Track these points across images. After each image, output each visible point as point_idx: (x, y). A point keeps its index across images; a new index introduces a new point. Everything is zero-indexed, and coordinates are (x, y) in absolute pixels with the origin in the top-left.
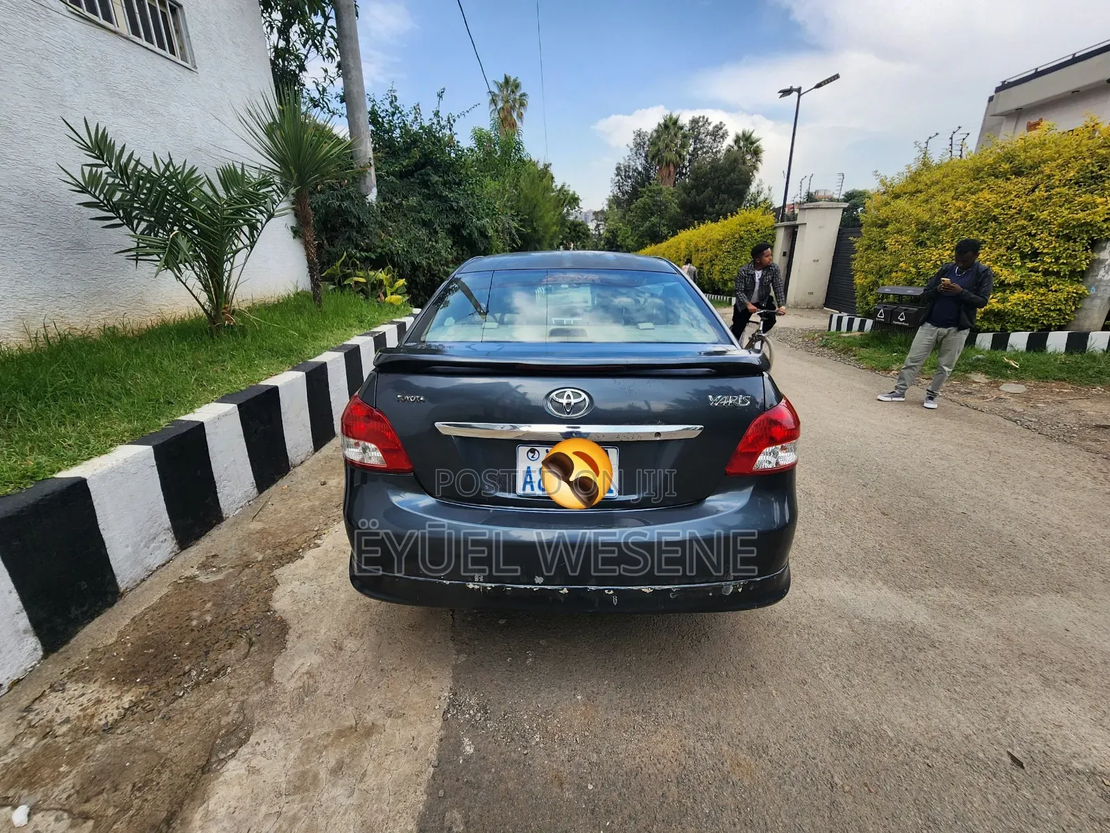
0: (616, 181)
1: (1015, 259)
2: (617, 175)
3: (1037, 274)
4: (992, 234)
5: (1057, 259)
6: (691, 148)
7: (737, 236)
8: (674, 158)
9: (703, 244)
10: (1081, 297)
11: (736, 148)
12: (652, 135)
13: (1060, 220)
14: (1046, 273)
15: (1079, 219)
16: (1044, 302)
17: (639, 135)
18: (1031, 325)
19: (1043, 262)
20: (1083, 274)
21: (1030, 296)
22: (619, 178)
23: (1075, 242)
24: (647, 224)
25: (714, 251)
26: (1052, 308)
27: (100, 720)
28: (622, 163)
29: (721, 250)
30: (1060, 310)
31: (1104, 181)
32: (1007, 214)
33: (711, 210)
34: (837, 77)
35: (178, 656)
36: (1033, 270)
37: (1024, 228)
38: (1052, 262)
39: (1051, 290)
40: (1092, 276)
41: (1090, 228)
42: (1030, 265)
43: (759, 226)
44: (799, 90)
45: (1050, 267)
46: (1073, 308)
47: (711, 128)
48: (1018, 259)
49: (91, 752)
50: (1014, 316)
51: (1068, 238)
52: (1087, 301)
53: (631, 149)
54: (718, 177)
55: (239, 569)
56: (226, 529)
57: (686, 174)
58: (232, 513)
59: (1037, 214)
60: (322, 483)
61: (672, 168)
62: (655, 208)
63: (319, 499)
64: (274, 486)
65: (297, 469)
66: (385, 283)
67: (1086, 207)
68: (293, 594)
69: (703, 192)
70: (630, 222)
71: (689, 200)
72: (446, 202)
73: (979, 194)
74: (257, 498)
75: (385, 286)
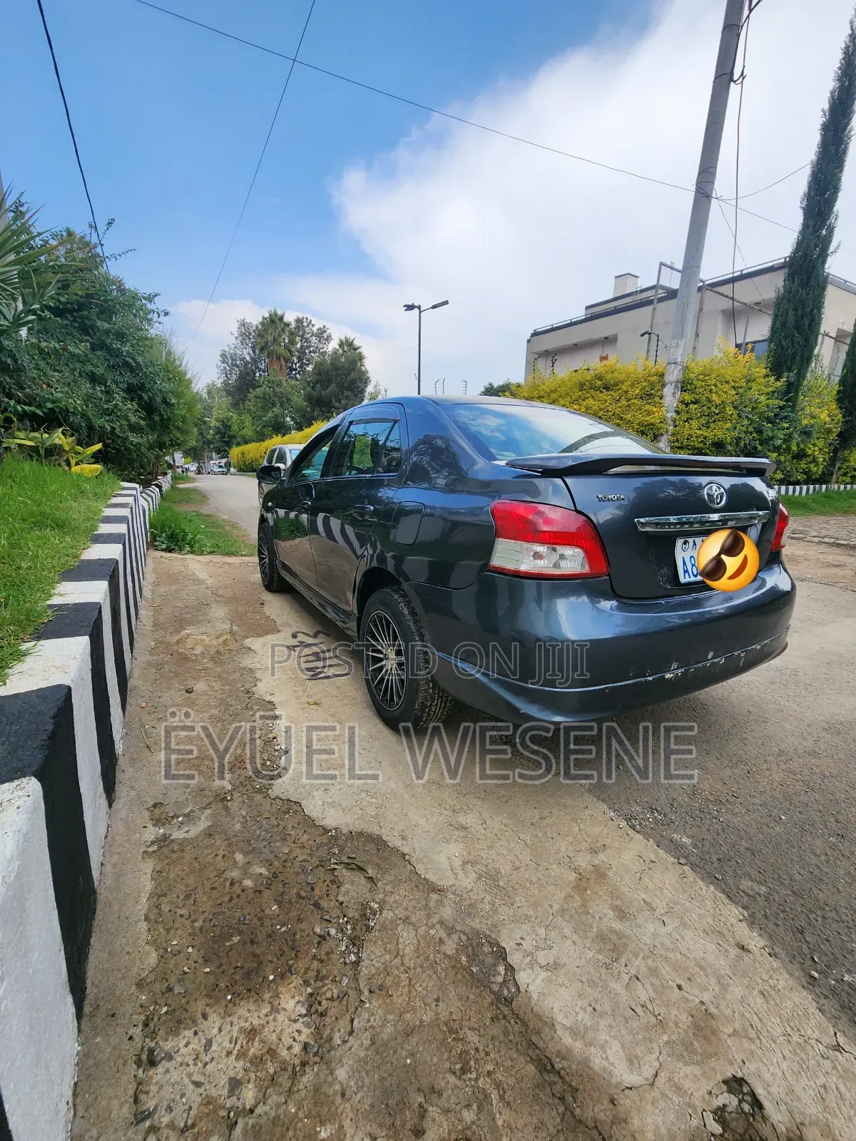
0: (222, 368)
2: (223, 363)
6: (298, 346)
8: (284, 352)
11: (341, 351)
12: (257, 327)
13: (638, 421)
15: (647, 421)
17: (243, 325)
22: (226, 365)
23: (647, 435)
24: (270, 414)
27: (290, 1048)
28: (227, 349)
31: (654, 397)
33: (337, 404)
34: (446, 303)
35: (282, 926)
41: (653, 426)
44: (419, 307)
47: (315, 329)
49: (337, 1087)
51: (643, 433)
53: (236, 337)
54: (340, 375)
55: (218, 807)
56: (131, 770)
57: (295, 370)
58: (119, 747)
59: (624, 416)
60: (187, 691)
61: (283, 362)
62: (276, 399)
63: (210, 707)
64: (128, 707)
65: (132, 683)
66: (67, 448)
67: (649, 413)
68: (332, 805)
69: (328, 387)
70: (249, 411)
71: (315, 394)
72: (117, 356)
73: (587, 401)
74: (126, 725)
75: (67, 452)
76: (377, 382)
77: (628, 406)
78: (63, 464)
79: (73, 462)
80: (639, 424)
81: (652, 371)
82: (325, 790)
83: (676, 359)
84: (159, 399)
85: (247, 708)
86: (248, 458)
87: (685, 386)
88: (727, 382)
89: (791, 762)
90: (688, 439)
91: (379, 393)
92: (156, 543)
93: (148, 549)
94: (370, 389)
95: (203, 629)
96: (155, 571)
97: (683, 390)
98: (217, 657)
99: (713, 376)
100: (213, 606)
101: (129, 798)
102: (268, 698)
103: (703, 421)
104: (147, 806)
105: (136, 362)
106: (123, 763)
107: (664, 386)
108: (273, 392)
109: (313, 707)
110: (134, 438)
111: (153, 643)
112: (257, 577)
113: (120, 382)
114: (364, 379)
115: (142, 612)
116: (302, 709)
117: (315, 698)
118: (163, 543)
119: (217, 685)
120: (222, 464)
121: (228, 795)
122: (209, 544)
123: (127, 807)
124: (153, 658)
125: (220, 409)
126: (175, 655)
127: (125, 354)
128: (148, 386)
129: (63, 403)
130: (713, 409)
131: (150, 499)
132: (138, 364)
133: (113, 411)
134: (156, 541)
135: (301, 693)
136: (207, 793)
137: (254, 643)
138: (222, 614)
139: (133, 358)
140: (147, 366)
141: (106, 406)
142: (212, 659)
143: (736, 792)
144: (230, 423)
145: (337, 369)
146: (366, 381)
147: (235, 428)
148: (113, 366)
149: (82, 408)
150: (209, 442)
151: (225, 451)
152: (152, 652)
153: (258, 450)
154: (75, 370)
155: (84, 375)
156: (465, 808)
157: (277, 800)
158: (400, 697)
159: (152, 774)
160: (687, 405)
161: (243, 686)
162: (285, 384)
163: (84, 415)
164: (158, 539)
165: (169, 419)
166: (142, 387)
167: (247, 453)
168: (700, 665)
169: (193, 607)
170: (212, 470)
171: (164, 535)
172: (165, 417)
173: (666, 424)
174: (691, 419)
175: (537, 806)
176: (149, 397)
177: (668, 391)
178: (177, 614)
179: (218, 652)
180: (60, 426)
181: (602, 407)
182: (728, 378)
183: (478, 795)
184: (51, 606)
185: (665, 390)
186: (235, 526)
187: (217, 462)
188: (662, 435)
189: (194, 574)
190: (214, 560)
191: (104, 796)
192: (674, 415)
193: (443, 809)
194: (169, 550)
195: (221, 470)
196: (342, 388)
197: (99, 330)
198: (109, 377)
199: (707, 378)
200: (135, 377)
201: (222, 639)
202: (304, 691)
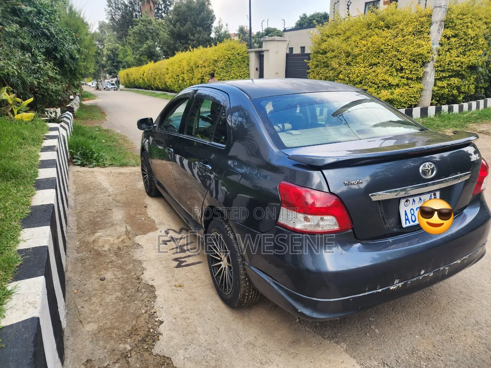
0: (109, 10)
1: (394, 72)
2: (109, 7)
3: (404, 79)
4: (382, 59)
5: (411, 71)
7: (226, 57)
9: (201, 62)
10: (422, 90)
13: (410, 52)
14: (408, 79)
15: (418, 52)
16: (408, 93)
18: (404, 105)
19: (405, 73)
20: (421, 79)
21: (403, 91)
22: (111, 8)
23: (417, 63)
24: (145, 46)
25: (211, 67)
26: (412, 96)
29: (217, 67)
30: (415, 97)
31: (423, 34)
32: (387, 49)
33: (192, 37)
36: (402, 77)
37: (396, 56)
38: (409, 73)
39: (411, 87)
40: (425, 80)
41: (422, 56)
42: (401, 75)
43: (239, 51)
45: (409, 76)
46: (420, 95)
48: (395, 72)
50: (397, 101)
51: (414, 61)
52: (424, 92)
54: (193, 15)
55: (123, 361)
56: (72, 338)
57: (162, 10)
58: (64, 324)
59: (400, 49)
60: (101, 280)
61: (152, 5)
62: (148, 34)
63: (116, 291)
64: (67, 293)
65: (68, 275)
66: (11, 102)
67: (419, 46)
68: (189, 359)
69: (185, 24)
70: (130, 43)
71: (176, 30)
72: (37, 29)
73: (372, 37)
74: (67, 306)
75: (11, 105)
76: (220, 18)
77: (404, 41)
78: (10, 113)
79: (15, 112)
80: (411, 55)
81: (423, 13)
82: (186, 349)
83: (441, 3)
84: (67, 56)
85: (138, 291)
86: (131, 78)
87: (447, 24)
88: (480, 19)
89: (481, 330)
90: (448, 64)
91: (222, 27)
92: (74, 160)
93: (69, 165)
94: (215, 24)
95: (108, 232)
96: (75, 183)
97: (446, 27)
98: (118, 252)
99: (469, 15)
100: (114, 210)
101: (72, 358)
102: (151, 283)
103: (461, 50)
104: (83, 362)
105: (50, 32)
106: (67, 333)
107: (431, 24)
108: (146, 28)
109: (178, 288)
110: (52, 86)
111: (78, 243)
112: (141, 185)
113: (41, 48)
114: (210, 17)
115: (69, 218)
116: (172, 290)
117: (180, 282)
118: (78, 159)
119: (119, 274)
120: (114, 82)
121: (129, 353)
122: (108, 158)
123: (72, 363)
124: (79, 255)
125: (110, 41)
126: (93, 252)
127: (42, 27)
128: (59, 48)
129: (6, 71)
130: (469, 41)
131: (66, 126)
132: (51, 33)
133: (38, 70)
134: (74, 158)
135: (171, 278)
136: (116, 352)
137: (140, 239)
138: (120, 217)
139: (48, 30)
140: (57, 34)
141: (33, 68)
142: (116, 254)
143: (440, 352)
144: (117, 52)
145: (191, 10)
146: (212, 19)
147: (121, 56)
148: (35, 36)
149: (18, 72)
150: (103, 66)
151: (115, 72)
152: (78, 250)
153: (138, 72)
154: (10, 43)
155: (17, 46)
156: (269, 361)
157: (157, 356)
158: (229, 287)
159: (84, 340)
160: (448, 39)
161: (135, 274)
162: (154, 23)
163: (19, 76)
164: (75, 156)
165: (75, 69)
166: (55, 49)
167: (130, 74)
168: (415, 279)
169: (102, 212)
170: (107, 87)
171: (78, 153)
172: (73, 68)
173: (432, 53)
174: (452, 49)
175: (313, 360)
176: (61, 56)
177: (434, 29)
178: (92, 218)
179: (119, 248)
180: (5, 86)
181: (384, 42)
182: (481, 16)
183: (277, 353)
184: (20, 251)
185: (432, 27)
186: (125, 139)
187: (110, 81)
188: (429, 62)
189: (100, 184)
190: (113, 171)
191: (59, 360)
192: (439, 47)
193: (255, 362)
194: (82, 165)
195: (113, 86)
196: (195, 25)
197: (24, 12)
198: (33, 45)
199: (464, 17)
200: (50, 42)
201: (121, 239)
202: (173, 277)
